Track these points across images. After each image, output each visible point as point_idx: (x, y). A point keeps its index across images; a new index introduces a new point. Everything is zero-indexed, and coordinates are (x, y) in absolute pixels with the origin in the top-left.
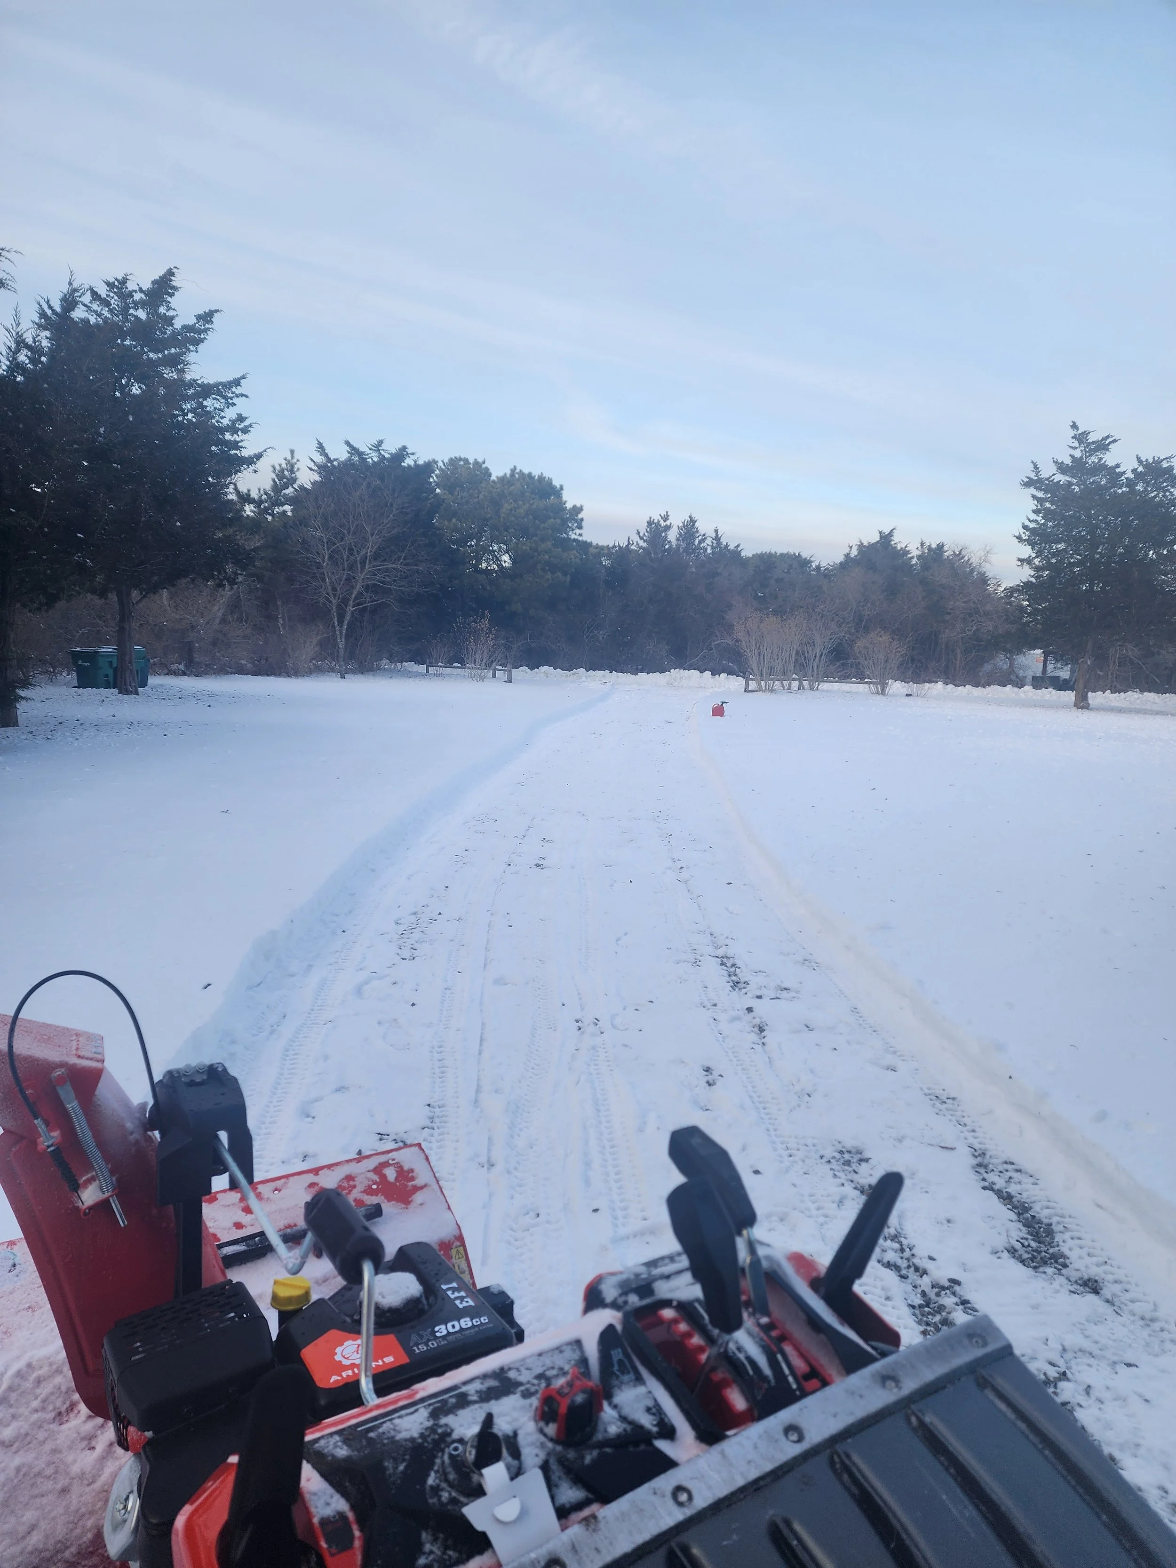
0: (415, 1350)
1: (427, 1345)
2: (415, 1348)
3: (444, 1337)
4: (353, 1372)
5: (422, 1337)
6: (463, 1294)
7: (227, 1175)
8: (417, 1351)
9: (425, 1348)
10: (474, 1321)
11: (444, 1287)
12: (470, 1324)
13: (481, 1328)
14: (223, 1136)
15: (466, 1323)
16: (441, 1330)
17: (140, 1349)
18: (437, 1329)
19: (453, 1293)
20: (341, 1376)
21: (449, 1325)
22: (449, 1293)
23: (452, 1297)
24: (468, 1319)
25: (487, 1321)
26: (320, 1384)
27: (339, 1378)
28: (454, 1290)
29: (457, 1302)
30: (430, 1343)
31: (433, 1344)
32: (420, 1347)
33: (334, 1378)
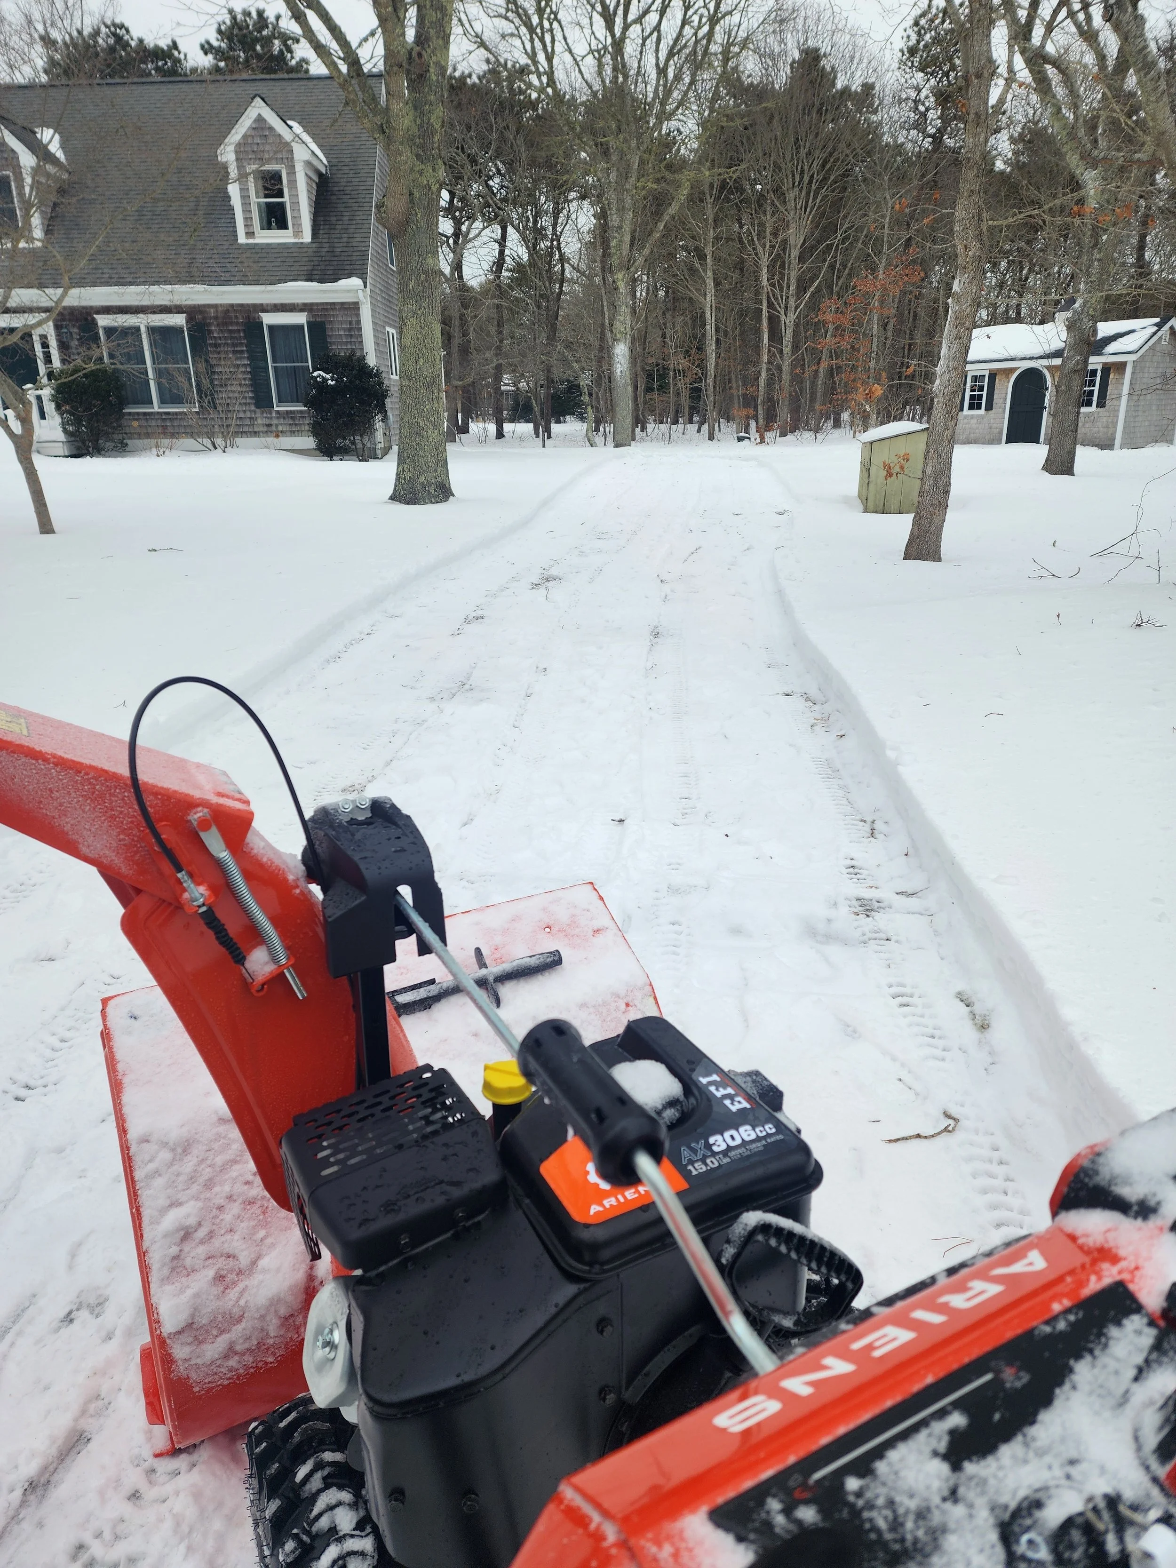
0: (690, 1171)
1: (706, 1165)
2: (690, 1167)
3: (725, 1153)
4: (617, 1199)
5: (695, 1151)
6: (730, 1091)
7: (414, 937)
8: (694, 1173)
9: (704, 1169)
10: (757, 1130)
11: (704, 1081)
12: (753, 1136)
13: (769, 1140)
14: (405, 891)
15: (747, 1133)
16: (718, 1142)
17: (332, 1160)
18: (712, 1140)
19: (717, 1089)
20: (603, 1206)
21: (727, 1135)
22: (712, 1089)
23: (718, 1094)
24: (748, 1127)
25: (774, 1130)
26: (576, 1215)
27: (601, 1209)
28: (717, 1085)
29: (727, 1102)
30: (708, 1161)
31: (712, 1163)
32: (696, 1165)
33: (594, 1209)
